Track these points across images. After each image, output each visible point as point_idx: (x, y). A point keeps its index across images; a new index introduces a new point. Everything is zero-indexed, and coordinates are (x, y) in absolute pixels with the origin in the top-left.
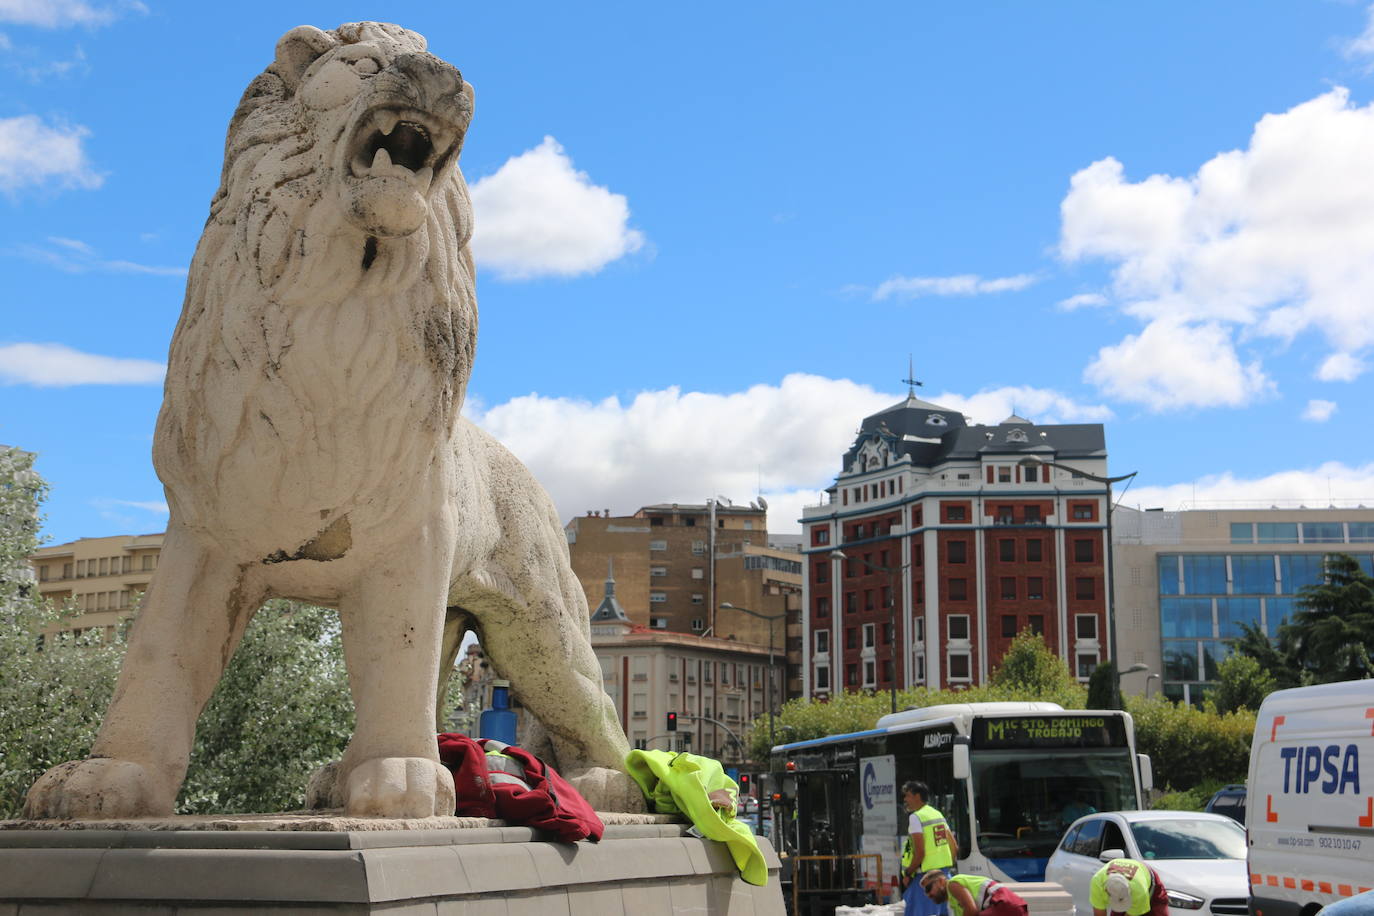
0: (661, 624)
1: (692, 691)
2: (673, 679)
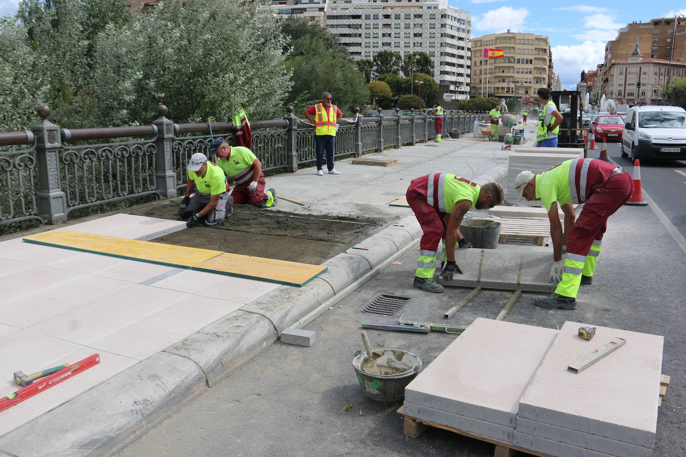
0: (655, 57)
1: (662, 77)
2: (656, 74)
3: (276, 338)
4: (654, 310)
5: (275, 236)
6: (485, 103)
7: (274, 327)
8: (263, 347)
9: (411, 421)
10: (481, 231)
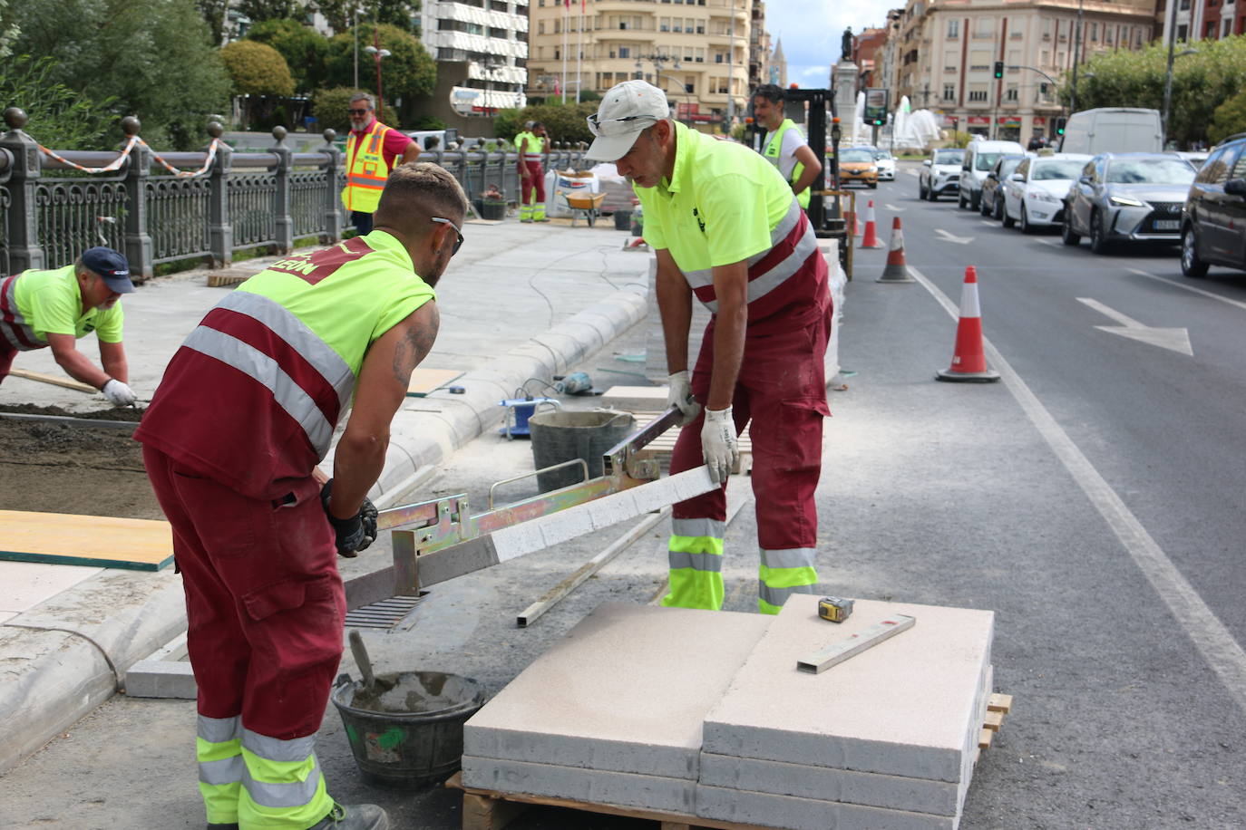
1: (1063, 48)
2: (1046, 37)
3: (111, 688)
4: (994, 592)
5: (37, 468)
6: (571, 117)
7: (107, 658)
8: (82, 706)
9: (478, 799)
10: (588, 438)
